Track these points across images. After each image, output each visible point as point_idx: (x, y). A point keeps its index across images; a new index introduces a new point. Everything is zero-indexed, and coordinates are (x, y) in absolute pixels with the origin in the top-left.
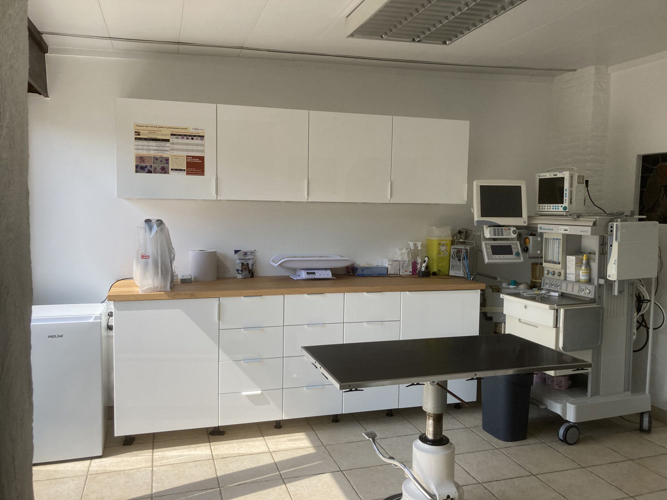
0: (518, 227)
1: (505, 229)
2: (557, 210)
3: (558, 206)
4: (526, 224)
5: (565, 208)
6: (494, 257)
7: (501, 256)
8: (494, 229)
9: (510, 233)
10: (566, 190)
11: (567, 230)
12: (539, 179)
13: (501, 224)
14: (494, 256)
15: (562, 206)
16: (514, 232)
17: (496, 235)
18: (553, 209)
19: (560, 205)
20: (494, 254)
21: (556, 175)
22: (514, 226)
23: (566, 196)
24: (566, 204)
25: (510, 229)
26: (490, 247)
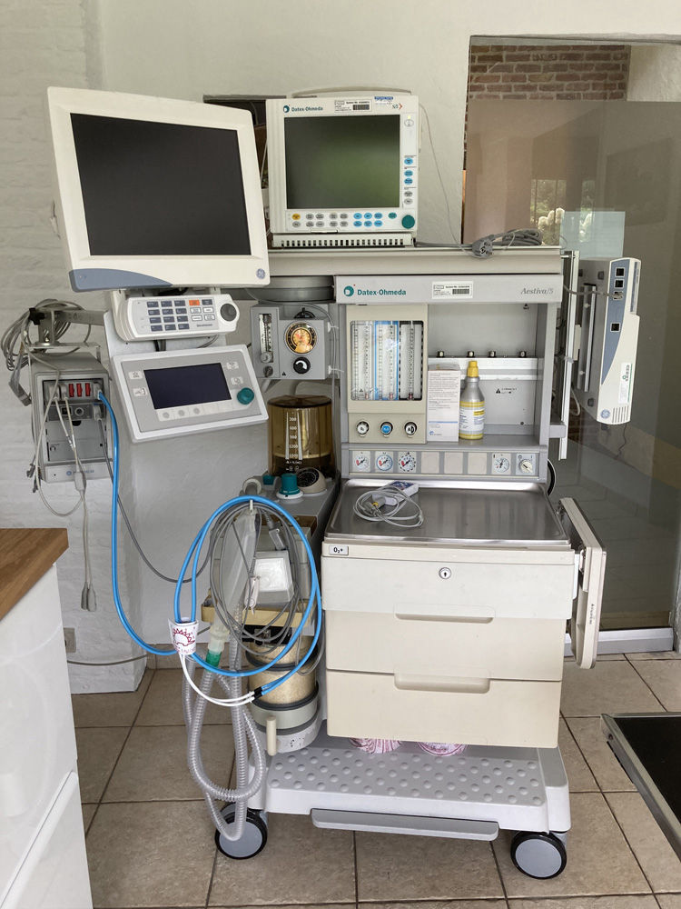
0: (239, 293)
1: (194, 303)
2: (373, 228)
3: (378, 216)
4: (266, 281)
5: (408, 222)
6: (162, 419)
7: (189, 410)
8: (149, 305)
9: (211, 317)
10: (409, 161)
11: (466, 291)
12: (286, 120)
13: (176, 280)
14: (160, 411)
15: (392, 216)
16: (227, 312)
17: (158, 329)
18: (358, 224)
19: (385, 212)
20: (159, 403)
21: (366, 107)
22: (224, 290)
23: (409, 181)
24: (409, 208)
25: (210, 302)
26: (141, 375)
